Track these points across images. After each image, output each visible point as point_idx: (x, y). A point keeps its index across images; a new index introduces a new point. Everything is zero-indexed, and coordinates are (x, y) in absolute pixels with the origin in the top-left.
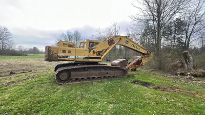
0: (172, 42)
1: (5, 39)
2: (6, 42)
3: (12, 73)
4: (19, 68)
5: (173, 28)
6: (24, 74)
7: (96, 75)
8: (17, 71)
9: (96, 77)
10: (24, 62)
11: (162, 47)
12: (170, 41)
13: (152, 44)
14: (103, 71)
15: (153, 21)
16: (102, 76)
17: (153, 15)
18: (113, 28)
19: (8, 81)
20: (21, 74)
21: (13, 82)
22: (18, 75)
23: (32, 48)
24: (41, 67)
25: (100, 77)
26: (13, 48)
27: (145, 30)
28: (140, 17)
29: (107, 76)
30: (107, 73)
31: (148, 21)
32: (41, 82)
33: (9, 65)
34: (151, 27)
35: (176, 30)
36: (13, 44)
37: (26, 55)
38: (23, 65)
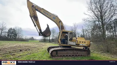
0: (113, 33)
1: (20, 33)
2: (20, 34)
3: (21, 51)
4: (24, 48)
5: (113, 25)
6: (26, 51)
7: (71, 54)
8: (23, 49)
9: (71, 55)
10: (27, 45)
11: (107, 37)
12: (112, 33)
13: (99, 35)
14: (75, 52)
15: (99, 21)
16: (75, 55)
17: (98, 18)
18: (73, 26)
19: (19, 55)
20: (25, 52)
21: (21, 56)
22: (23, 52)
23: (31, 37)
24: (35, 48)
25: (73, 55)
26: (23, 37)
27: (94, 27)
28: (89, 20)
29: (78, 55)
30: (77, 53)
31: (95, 21)
32: (34, 57)
33: (20, 46)
34: (98, 25)
35: (115, 26)
36: (23, 35)
37: (28, 41)
38: (26, 46)
